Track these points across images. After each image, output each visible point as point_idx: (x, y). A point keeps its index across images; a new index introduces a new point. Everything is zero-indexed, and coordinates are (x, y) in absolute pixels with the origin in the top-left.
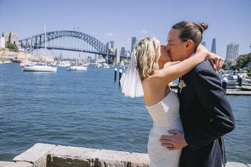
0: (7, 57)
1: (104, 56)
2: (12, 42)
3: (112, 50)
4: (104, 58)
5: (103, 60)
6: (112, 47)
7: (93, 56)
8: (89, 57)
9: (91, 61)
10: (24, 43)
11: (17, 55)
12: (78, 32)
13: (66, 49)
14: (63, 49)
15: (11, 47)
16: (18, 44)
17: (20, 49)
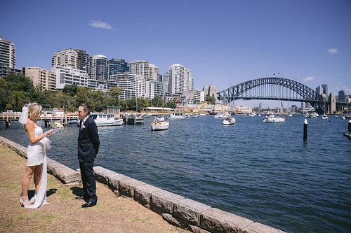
0: (205, 110)
1: (313, 104)
2: (211, 95)
3: (324, 95)
4: (313, 106)
5: (312, 109)
6: (324, 92)
7: (298, 105)
8: (293, 106)
9: (296, 110)
10: (222, 95)
11: (214, 107)
12: (278, 79)
13: (265, 99)
14: (261, 99)
15: (210, 100)
16: (216, 96)
17: (217, 101)
